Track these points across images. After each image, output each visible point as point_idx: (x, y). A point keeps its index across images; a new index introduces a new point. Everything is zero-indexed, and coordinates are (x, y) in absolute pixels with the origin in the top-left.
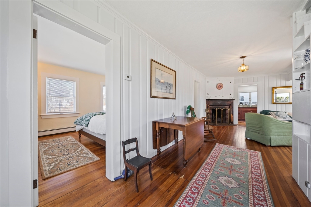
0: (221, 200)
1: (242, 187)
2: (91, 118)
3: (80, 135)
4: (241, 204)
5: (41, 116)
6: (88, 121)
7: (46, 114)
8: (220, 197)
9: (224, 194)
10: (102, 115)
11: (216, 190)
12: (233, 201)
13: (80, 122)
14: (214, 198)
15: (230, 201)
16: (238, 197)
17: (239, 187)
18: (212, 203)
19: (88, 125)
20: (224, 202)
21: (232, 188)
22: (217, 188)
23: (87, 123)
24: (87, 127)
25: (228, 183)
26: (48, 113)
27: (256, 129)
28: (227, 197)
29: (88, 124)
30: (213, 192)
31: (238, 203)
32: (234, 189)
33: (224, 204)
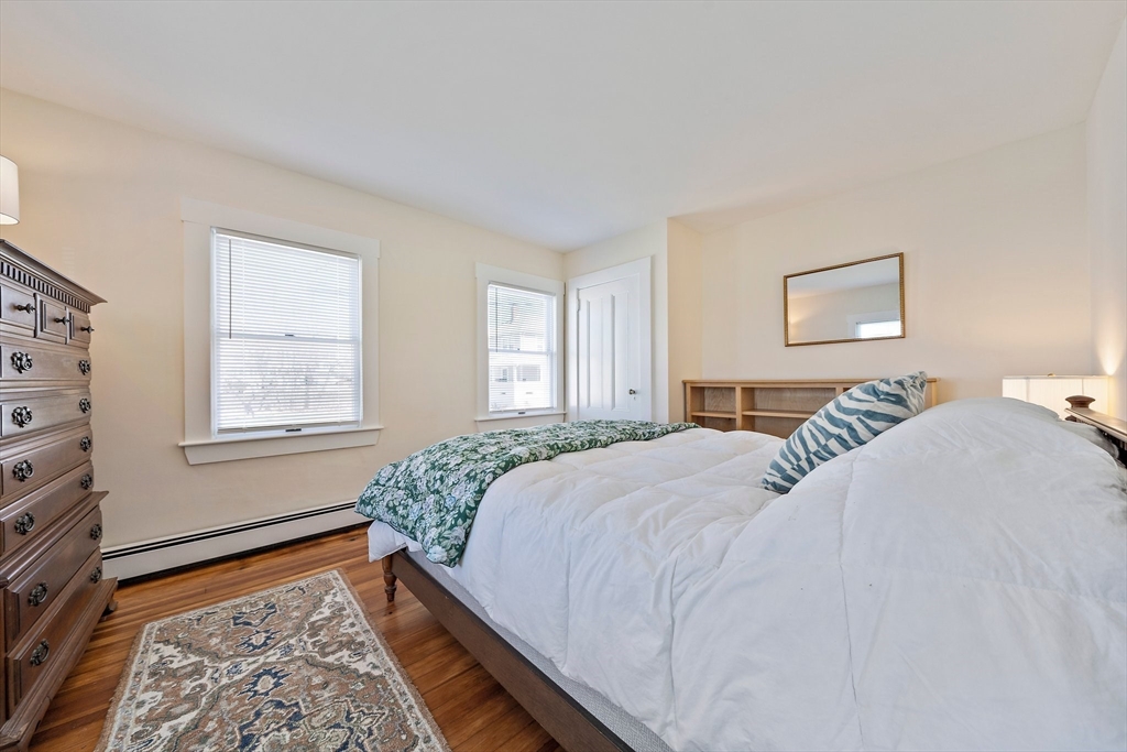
2: (481, 492)
3: (395, 578)
5: (183, 448)
6: (464, 517)
7: (213, 440)
10: (549, 458)
13: (401, 511)
19: (461, 550)
23: (459, 532)
24: (460, 563)
26: (222, 431)
29: (465, 544)
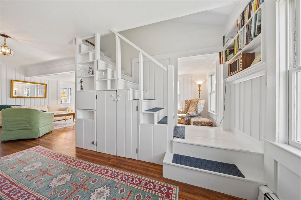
0: (81, 190)
1: (73, 172)
4: (90, 178)
8: (78, 191)
9: (76, 187)
11: (68, 192)
12: (85, 182)
14: (77, 196)
15: (85, 184)
16: (82, 178)
17: (73, 174)
18: (83, 198)
20: (85, 188)
21: (72, 179)
22: (66, 191)
25: (64, 180)
27: (21, 126)
28: (80, 185)
30: (69, 196)
31: (88, 179)
32: (73, 178)
33: (87, 189)
